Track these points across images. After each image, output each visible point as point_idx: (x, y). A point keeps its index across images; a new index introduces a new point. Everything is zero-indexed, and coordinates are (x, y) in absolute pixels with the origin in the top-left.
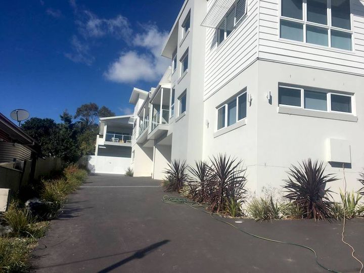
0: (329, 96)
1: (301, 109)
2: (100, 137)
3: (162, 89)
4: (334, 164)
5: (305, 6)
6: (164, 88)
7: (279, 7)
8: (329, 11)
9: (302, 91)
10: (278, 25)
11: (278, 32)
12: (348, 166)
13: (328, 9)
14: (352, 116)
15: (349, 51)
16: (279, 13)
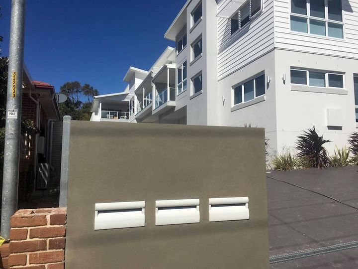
0: (327, 75)
1: (306, 87)
2: (95, 115)
3: (168, 69)
4: (330, 128)
5: (308, 5)
6: (170, 68)
7: (289, 5)
8: (326, 9)
9: (308, 73)
10: (289, 20)
11: (289, 26)
12: (340, 128)
13: (325, 7)
14: (344, 90)
15: (342, 39)
16: (289, 10)
